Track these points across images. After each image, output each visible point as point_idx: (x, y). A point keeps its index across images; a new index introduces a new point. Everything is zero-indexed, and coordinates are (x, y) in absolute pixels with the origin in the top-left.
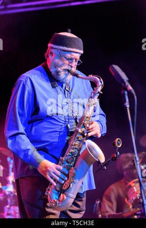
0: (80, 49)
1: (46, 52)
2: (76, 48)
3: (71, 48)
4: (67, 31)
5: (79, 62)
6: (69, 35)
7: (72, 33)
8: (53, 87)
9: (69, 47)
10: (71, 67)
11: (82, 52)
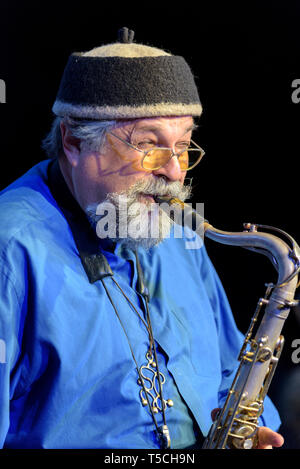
0: (186, 102)
1: (49, 130)
2: (168, 99)
3: (148, 103)
4: (117, 38)
5: (193, 156)
6: (128, 50)
7: (138, 40)
8: (94, 277)
9: (139, 102)
10: (168, 179)
11: (197, 109)
